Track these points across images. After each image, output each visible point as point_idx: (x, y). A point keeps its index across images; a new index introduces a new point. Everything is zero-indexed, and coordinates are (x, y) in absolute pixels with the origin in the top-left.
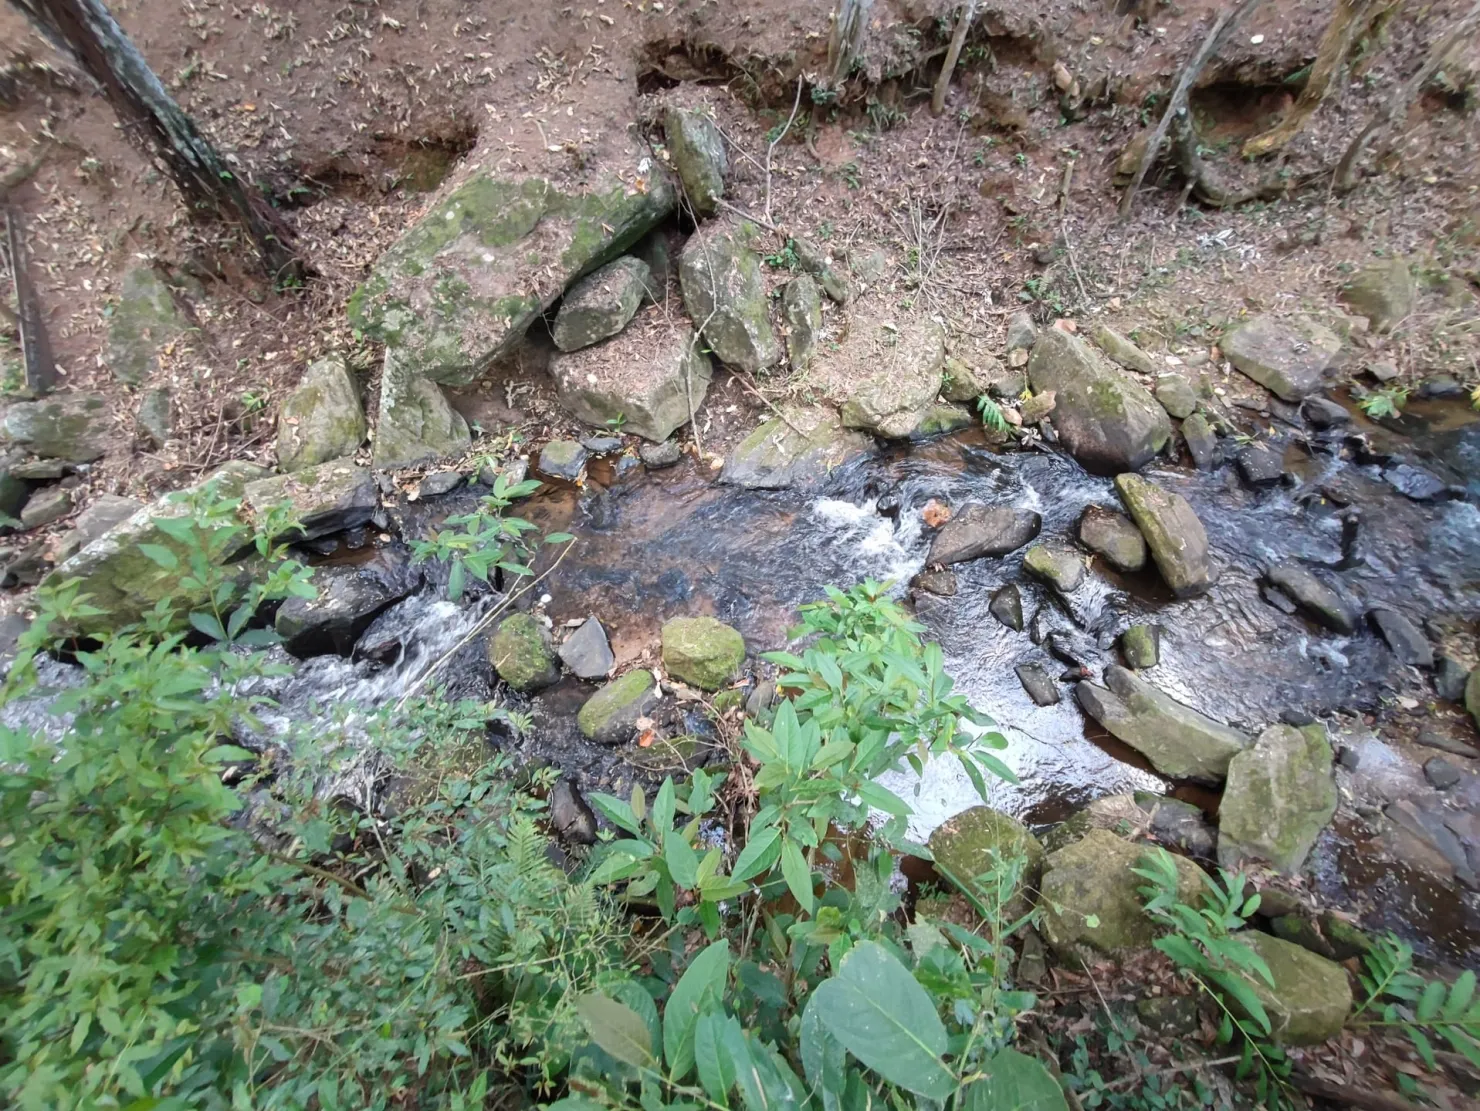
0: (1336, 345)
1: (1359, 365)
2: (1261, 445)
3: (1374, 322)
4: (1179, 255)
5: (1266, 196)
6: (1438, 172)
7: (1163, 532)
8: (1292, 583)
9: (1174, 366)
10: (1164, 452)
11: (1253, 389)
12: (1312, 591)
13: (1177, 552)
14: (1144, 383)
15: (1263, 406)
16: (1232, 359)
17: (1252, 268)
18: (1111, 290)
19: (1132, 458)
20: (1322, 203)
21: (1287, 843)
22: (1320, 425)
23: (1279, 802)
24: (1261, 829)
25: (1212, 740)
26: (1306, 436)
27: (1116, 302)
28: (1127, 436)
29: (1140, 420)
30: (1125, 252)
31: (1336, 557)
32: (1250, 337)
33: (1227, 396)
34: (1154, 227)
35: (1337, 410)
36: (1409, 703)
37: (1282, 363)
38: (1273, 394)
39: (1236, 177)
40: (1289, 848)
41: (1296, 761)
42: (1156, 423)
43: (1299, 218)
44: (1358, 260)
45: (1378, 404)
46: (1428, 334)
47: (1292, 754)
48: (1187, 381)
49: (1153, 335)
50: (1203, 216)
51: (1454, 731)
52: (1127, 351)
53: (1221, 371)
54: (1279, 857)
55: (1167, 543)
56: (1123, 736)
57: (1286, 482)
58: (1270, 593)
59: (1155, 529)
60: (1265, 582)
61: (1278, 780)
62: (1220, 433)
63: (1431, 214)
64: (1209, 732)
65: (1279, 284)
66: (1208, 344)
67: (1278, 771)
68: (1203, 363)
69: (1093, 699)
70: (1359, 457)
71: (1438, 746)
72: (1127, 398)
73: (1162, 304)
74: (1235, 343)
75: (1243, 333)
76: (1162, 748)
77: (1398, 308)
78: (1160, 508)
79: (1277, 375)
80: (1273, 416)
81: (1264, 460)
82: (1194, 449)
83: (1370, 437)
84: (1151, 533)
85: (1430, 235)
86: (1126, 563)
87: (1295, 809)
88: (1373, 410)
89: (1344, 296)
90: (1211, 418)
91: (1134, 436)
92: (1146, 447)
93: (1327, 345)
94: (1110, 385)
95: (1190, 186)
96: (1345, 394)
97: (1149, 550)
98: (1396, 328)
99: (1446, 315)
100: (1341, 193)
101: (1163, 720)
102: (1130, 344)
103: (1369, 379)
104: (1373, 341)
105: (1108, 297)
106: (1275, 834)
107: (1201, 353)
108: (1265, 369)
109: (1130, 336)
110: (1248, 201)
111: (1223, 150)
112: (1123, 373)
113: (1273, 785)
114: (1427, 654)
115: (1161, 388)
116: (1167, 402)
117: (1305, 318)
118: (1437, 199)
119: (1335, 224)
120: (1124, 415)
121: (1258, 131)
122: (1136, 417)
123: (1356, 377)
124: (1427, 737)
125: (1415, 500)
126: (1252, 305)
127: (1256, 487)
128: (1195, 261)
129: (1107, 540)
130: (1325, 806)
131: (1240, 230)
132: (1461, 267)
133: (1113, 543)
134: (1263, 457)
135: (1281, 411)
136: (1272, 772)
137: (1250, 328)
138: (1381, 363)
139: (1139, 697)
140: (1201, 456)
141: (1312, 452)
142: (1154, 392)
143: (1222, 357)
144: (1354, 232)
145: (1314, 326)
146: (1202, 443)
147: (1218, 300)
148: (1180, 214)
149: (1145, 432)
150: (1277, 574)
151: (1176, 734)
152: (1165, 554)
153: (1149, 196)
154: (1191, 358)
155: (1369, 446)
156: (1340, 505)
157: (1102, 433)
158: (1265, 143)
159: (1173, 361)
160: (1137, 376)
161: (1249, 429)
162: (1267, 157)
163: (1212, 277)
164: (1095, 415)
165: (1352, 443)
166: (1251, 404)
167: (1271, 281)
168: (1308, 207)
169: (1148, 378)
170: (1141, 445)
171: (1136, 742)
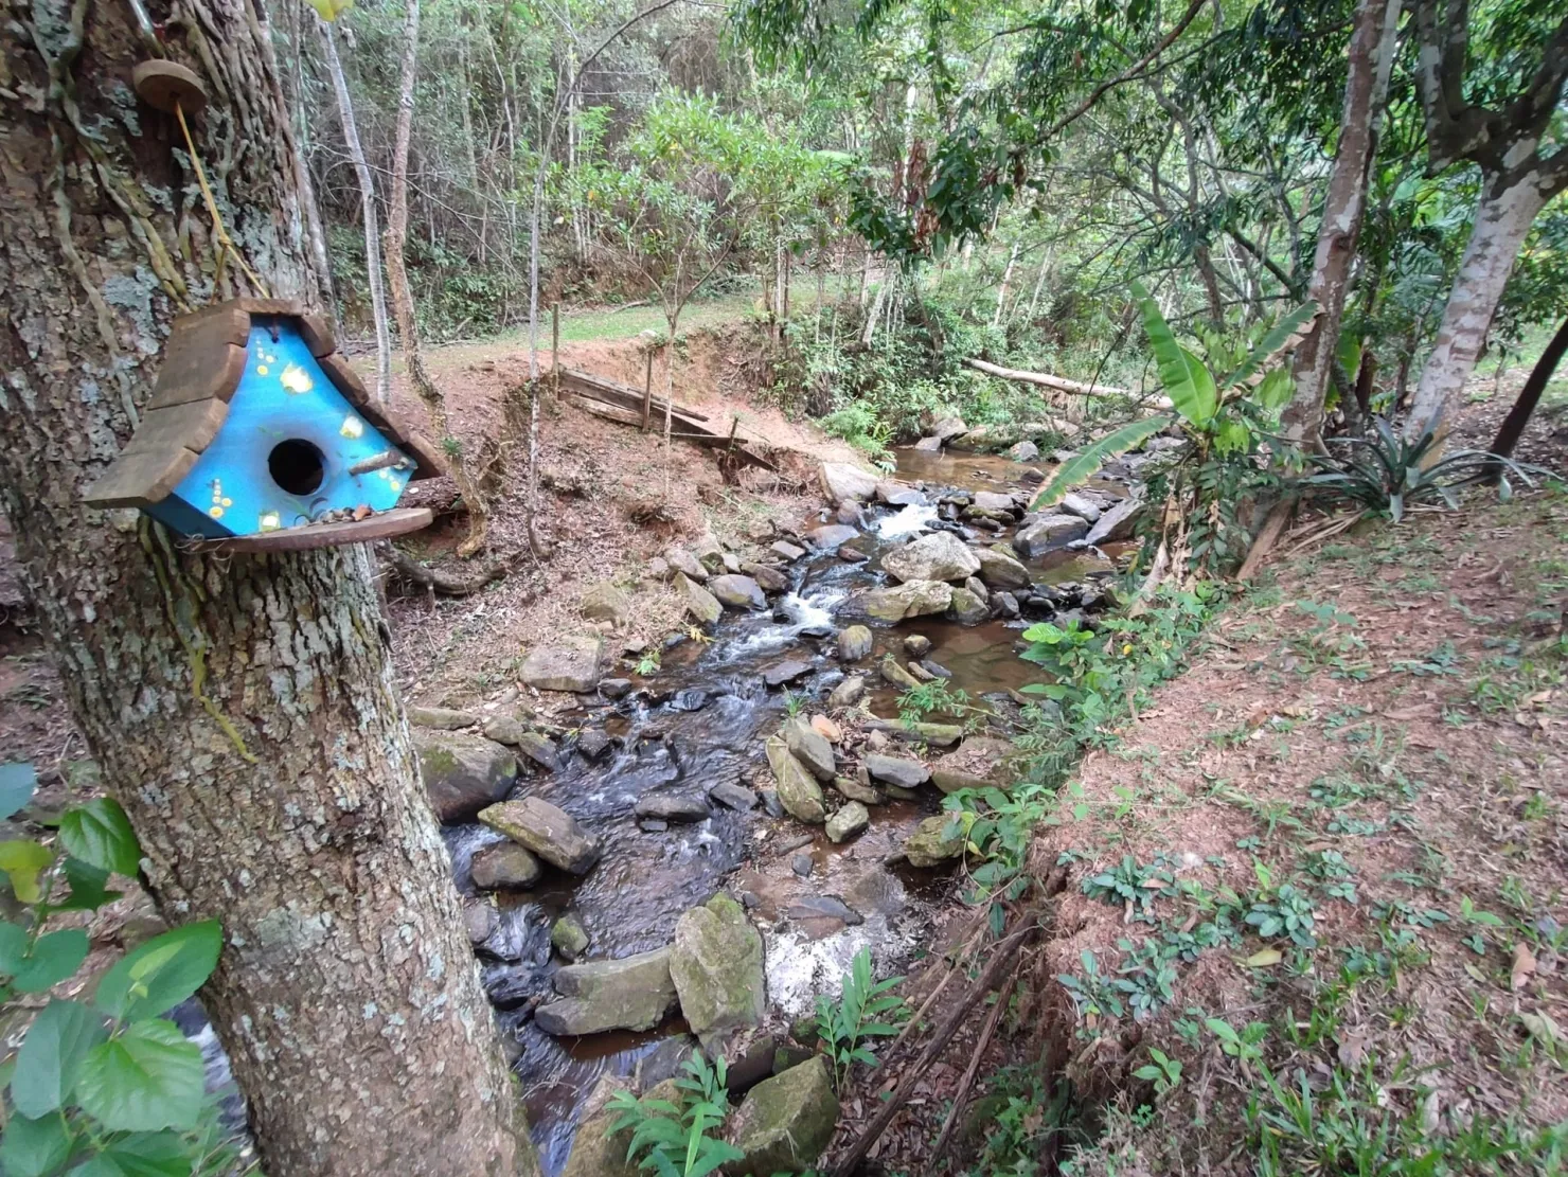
0: (595, 644)
1: (620, 651)
2: (588, 730)
3: (613, 621)
4: (454, 634)
5: (498, 575)
6: (596, 530)
7: (530, 832)
8: (652, 808)
9: (496, 710)
10: (520, 774)
11: (562, 696)
12: (667, 804)
13: (549, 841)
14: (474, 732)
15: (575, 704)
16: (534, 684)
17: (514, 621)
18: (411, 679)
19: (491, 793)
20: (537, 568)
21: (741, 997)
22: (619, 696)
23: (712, 970)
24: (711, 1002)
25: (651, 965)
26: (614, 708)
27: (419, 686)
28: (474, 778)
29: (479, 761)
30: (407, 648)
31: (674, 773)
32: (537, 664)
33: (547, 712)
34: (422, 624)
35: (621, 682)
36: (761, 834)
37: (566, 670)
38: (577, 693)
39: (465, 571)
40: (745, 999)
41: (711, 929)
42: (493, 756)
43: (528, 582)
44: (580, 591)
45: (645, 666)
46: (647, 615)
47: (704, 927)
48: (508, 714)
49: (463, 696)
50: (458, 603)
51: (794, 833)
52: (444, 717)
53: (533, 697)
54: (741, 1013)
55: (537, 838)
56: (592, 1028)
57: (618, 745)
58: (646, 824)
59: (523, 834)
60: (641, 818)
61: (704, 954)
62: (553, 737)
63: (611, 552)
64: (645, 961)
65: (537, 624)
66: (512, 682)
67: (701, 947)
68: (517, 696)
69: (551, 1017)
70: (653, 704)
71: (791, 849)
72: (456, 750)
73: (458, 671)
74: (529, 672)
75: (531, 664)
76: (626, 1008)
77: (619, 608)
78: (518, 816)
79: (568, 680)
80: (586, 707)
81: (593, 738)
82: (539, 758)
83: (649, 687)
84: (522, 839)
85: (618, 564)
86: (524, 878)
87: (729, 965)
88: (644, 672)
89: (587, 614)
90: (540, 730)
91: (479, 775)
92: (499, 778)
93: (589, 647)
94: (437, 748)
95: (431, 588)
96: (622, 671)
97: (534, 854)
98: (627, 619)
99: (649, 601)
100: (546, 558)
101: (608, 983)
102: (447, 711)
103: (631, 654)
104: (621, 632)
105: (411, 686)
106: (725, 998)
107: (510, 691)
108: (558, 680)
109: (443, 704)
110: (487, 583)
111: (444, 558)
112: (449, 735)
113: (703, 961)
114: (753, 799)
115: (488, 729)
116: (500, 736)
117: (566, 637)
118: (606, 544)
119: (552, 577)
120: (461, 764)
121: (460, 540)
122: (472, 760)
123: (624, 657)
124: (783, 848)
125: (698, 710)
126: (526, 643)
127: (601, 758)
128: (468, 632)
129: (494, 870)
130: (752, 946)
131: (492, 603)
132: (646, 573)
133: (501, 869)
134: (593, 737)
135: (589, 701)
136: (696, 952)
137: (532, 659)
138: (632, 642)
139: (584, 981)
140: (549, 760)
141: (623, 717)
142: (485, 735)
143: (526, 686)
144: (566, 577)
145: (575, 639)
146: (542, 751)
147: (502, 650)
148: (438, 607)
149: (488, 767)
150: (640, 808)
151: (624, 985)
152: (543, 848)
153: (405, 604)
154: (505, 698)
155: (653, 694)
156: (658, 738)
157: (453, 789)
158: (470, 546)
159: (490, 706)
160: (465, 731)
161: (575, 724)
162: (478, 553)
163: (489, 638)
164: (440, 777)
165: (644, 696)
166: (566, 707)
167: (531, 624)
168: (530, 573)
169: (475, 728)
170: (491, 778)
171: (604, 1022)
